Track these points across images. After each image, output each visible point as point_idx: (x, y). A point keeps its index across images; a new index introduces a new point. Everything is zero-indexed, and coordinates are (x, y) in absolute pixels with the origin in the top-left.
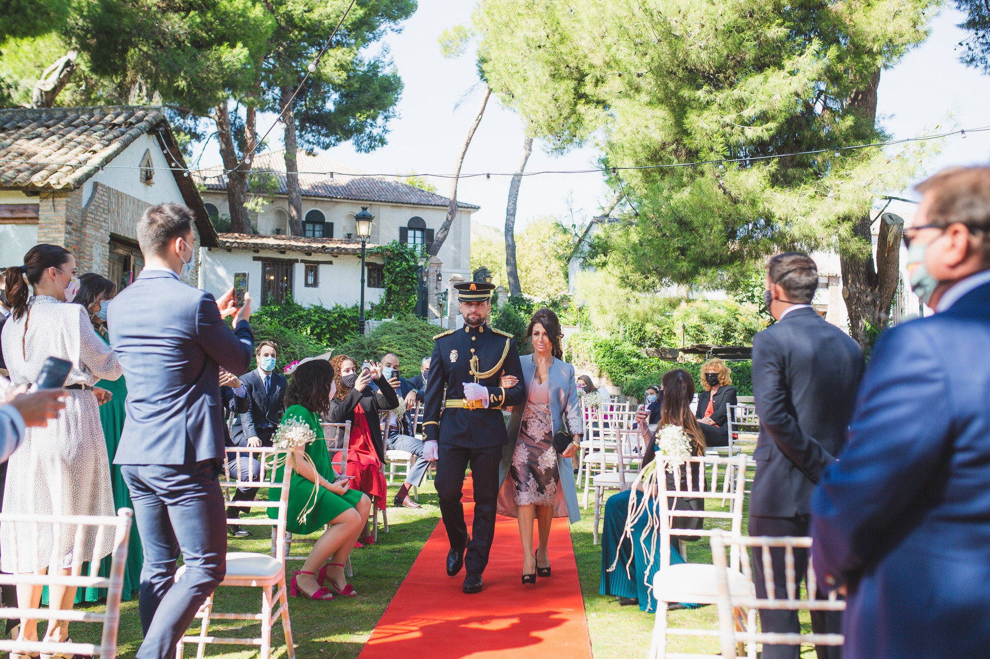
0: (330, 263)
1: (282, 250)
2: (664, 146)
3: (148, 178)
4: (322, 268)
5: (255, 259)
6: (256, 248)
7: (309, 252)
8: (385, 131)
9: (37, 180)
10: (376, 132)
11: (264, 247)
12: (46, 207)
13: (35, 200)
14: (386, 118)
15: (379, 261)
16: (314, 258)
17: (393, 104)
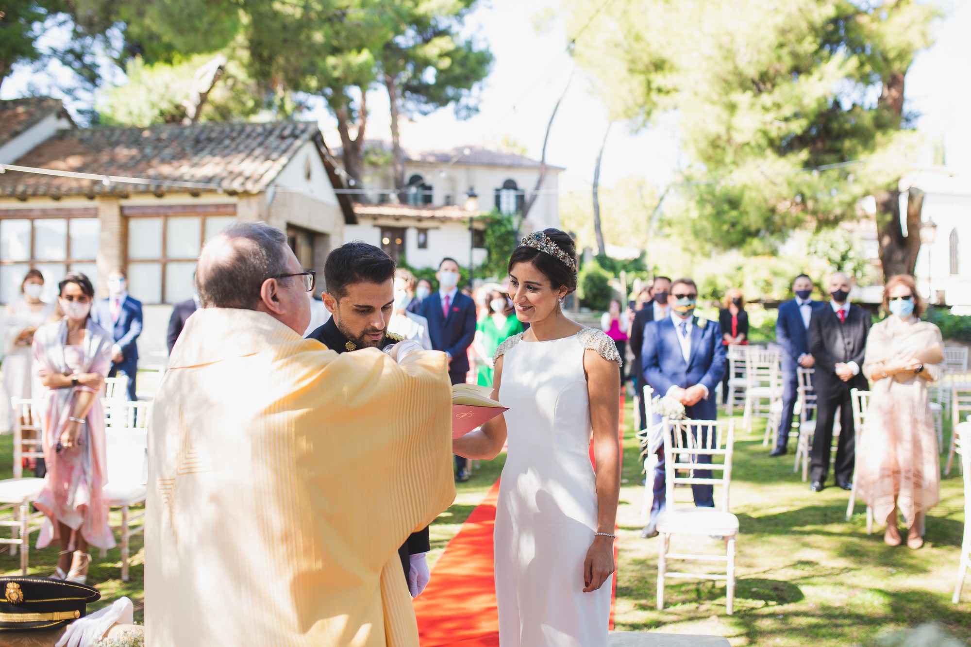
0: (437, 228)
1: (397, 218)
2: (719, 137)
3: (308, 176)
4: (432, 234)
5: (375, 226)
6: (375, 217)
7: (420, 219)
8: (480, 101)
9: (236, 185)
10: (471, 102)
11: (381, 216)
12: (242, 205)
13: (233, 200)
14: (481, 89)
15: (480, 226)
16: (424, 224)
17: (486, 75)
